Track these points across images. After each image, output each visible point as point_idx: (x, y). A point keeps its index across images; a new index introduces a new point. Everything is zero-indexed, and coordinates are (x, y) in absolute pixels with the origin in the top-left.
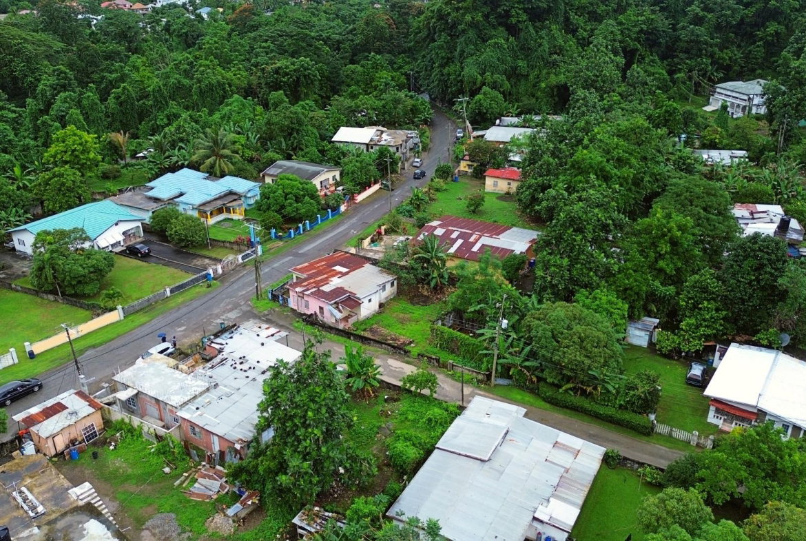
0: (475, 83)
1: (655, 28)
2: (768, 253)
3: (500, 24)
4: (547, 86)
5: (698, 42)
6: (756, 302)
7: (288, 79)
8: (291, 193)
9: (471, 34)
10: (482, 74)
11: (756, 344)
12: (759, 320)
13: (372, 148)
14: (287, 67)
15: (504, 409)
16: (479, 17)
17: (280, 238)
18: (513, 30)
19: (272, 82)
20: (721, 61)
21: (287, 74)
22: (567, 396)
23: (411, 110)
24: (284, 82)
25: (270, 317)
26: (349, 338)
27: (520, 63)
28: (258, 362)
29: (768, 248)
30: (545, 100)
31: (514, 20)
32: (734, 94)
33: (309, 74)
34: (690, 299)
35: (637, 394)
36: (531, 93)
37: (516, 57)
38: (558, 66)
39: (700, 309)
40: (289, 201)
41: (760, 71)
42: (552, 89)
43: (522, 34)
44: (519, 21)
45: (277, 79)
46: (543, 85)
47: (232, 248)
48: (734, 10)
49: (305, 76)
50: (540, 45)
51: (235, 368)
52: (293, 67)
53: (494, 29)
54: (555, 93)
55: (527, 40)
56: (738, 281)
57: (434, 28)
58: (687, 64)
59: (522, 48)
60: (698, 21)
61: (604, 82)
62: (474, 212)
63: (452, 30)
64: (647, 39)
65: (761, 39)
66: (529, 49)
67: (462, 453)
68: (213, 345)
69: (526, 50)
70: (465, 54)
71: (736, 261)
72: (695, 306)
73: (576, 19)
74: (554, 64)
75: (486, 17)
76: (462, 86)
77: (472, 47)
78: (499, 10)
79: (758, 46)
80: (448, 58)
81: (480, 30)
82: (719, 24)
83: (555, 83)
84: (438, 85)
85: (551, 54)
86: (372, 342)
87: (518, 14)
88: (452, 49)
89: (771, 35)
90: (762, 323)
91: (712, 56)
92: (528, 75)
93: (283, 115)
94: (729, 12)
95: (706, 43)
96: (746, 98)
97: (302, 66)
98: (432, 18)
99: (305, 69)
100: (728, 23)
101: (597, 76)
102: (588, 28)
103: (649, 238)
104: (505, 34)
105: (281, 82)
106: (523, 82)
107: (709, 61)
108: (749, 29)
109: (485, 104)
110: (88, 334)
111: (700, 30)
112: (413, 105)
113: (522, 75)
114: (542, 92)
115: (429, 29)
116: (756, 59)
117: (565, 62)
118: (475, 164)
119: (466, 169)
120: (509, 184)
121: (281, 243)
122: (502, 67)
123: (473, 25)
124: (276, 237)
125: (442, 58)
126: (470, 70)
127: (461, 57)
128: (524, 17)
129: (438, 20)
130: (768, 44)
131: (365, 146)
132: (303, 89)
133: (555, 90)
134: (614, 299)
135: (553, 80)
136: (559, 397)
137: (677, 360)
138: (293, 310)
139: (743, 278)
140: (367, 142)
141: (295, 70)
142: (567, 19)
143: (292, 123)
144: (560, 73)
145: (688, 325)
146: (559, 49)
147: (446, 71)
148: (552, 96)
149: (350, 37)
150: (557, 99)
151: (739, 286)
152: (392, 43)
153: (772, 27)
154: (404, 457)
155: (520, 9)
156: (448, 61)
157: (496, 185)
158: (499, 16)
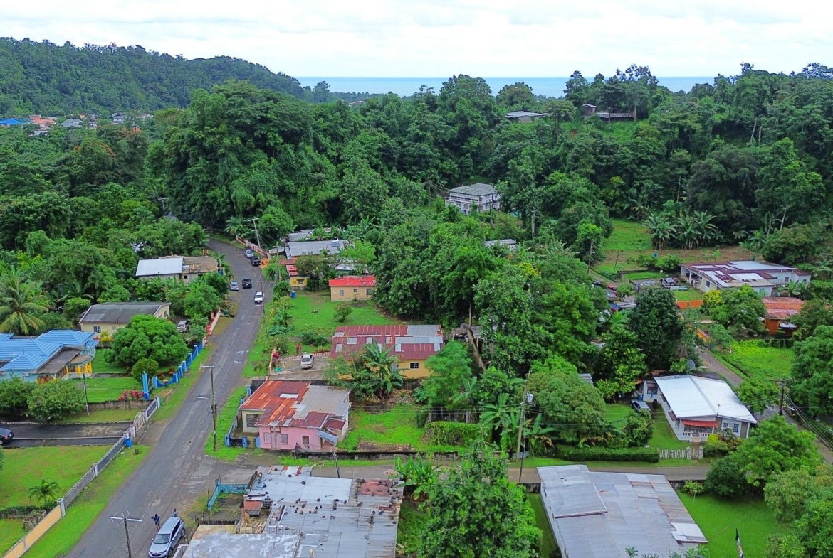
0: (248, 204)
1: (388, 146)
2: (664, 302)
3: (258, 147)
4: (317, 202)
5: (425, 156)
6: (664, 341)
7: (35, 217)
8: (156, 334)
9: (233, 157)
10: (255, 195)
11: (674, 373)
12: (666, 355)
13: (186, 277)
14: (31, 204)
15: (570, 471)
16: (238, 141)
17: (166, 385)
18: (271, 152)
19: (12, 222)
20: (444, 171)
21: (31, 212)
22: (586, 449)
23: (195, 236)
24: (30, 221)
25: (246, 463)
26: (353, 458)
27: (286, 182)
28: (318, 500)
29: (664, 297)
30: (317, 214)
31: (272, 143)
32: (467, 197)
33: (61, 209)
34: (614, 349)
35: (642, 429)
36: (302, 209)
37: (281, 177)
38: (323, 182)
39: (625, 356)
40: (157, 343)
41: (472, 177)
42: (322, 203)
43: (282, 156)
44: (276, 144)
45: (18, 219)
46: (313, 201)
47: (117, 408)
48: (446, 130)
49: (55, 212)
50: (302, 165)
51: (302, 513)
52: (39, 204)
53: (253, 151)
54: (326, 207)
55: (288, 161)
56: (649, 327)
57: (187, 154)
58: (419, 175)
59: (285, 168)
60: (419, 139)
61: (378, 193)
62: (341, 321)
63: (210, 153)
64: (383, 155)
65: (468, 151)
66: (293, 168)
67: (582, 513)
68: (253, 499)
69: (288, 169)
70: (230, 177)
71: (643, 313)
72: (620, 356)
73: (325, 141)
74: (319, 181)
75: (244, 141)
76: (232, 208)
77: (237, 170)
78: (256, 134)
79: (467, 157)
80: (210, 182)
81: (239, 154)
82: (436, 140)
83: (325, 199)
84: (201, 209)
85: (314, 172)
86: (381, 455)
87: (274, 137)
88: (213, 172)
89: (475, 148)
90: (670, 356)
91: (436, 167)
92: (296, 193)
93: (76, 255)
94: (443, 131)
95: (431, 157)
96: (478, 199)
97: (50, 201)
98: (182, 143)
99: (55, 204)
100: (444, 140)
101: (371, 189)
102: (335, 148)
103: (562, 308)
104: (265, 156)
105: (24, 221)
106: (292, 200)
107: (437, 171)
108: (454, 144)
109: (276, 223)
110: (35, 544)
111: (424, 146)
112: (195, 231)
113: (290, 193)
114: (312, 208)
115: (178, 154)
116: (469, 167)
117: (327, 179)
118: (306, 278)
119: (297, 284)
120: (355, 291)
121: (169, 390)
122: (271, 187)
123: (233, 149)
124: (159, 385)
125: (203, 182)
126: (241, 192)
127: (225, 180)
128: (280, 140)
129: (190, 145)
130: (473, 155)
131: (177, 277)
132: (53, 227)
133: (326, 204)
134: (565, 363)
135: (322, 196)
136: (581, 451)
137: (617, 402)
138: (267, 450)
139: (652, 324)
140: (180, 272)
141: (42, 207)
142: (316, 140)
143: (88, 262)
144: (327, 188)
145: (623, 371)
146: (320, 167)
147: (210, 194)
148: (322, 210)
149: (65, 168)
150: (327, 213)
151: (651, 331)
152: (117, 172)
153: (474, 142)
154: (534, 537)
155: (275, 132)
156: (211, 184)
157: (342, 293)
158: (256, 139)
